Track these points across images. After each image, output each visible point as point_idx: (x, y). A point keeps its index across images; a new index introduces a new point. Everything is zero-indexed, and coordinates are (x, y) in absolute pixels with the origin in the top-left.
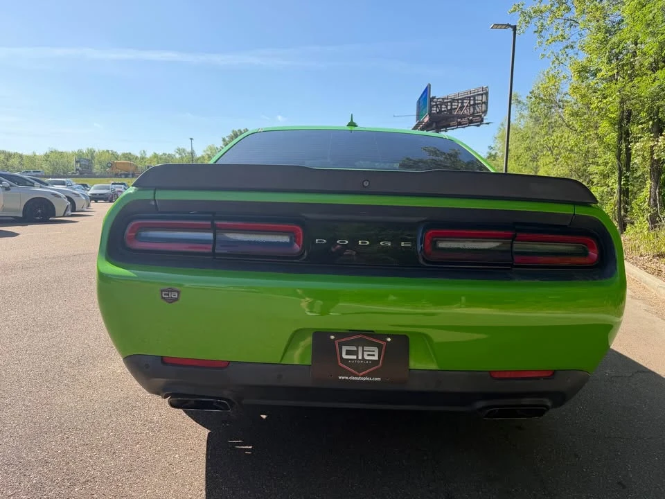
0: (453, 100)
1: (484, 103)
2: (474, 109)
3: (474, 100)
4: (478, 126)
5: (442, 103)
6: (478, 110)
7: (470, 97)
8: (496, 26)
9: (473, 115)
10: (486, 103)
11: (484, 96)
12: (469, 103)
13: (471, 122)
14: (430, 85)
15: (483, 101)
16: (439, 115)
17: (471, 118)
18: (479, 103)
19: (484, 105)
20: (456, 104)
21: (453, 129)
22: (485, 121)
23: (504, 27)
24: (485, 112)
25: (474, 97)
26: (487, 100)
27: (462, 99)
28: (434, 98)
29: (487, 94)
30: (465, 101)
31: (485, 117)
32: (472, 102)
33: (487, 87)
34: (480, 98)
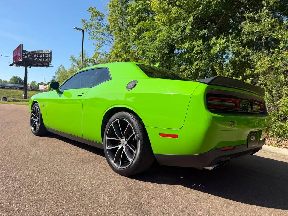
0: (34, 54)
1: (50, 57)
2: (45, 59)
3: (45, 55)
4: (47, 67)
5: (28, 54)
6: (47, 60)
7: (43, 54)
8: (76, 28)
9: (44, 62)
10: (51, 58)
11: (49, 54)
12: (43, 56)
13: (43, 65)
14: (22, 44)
15: (49, 56)
16: (27, 59)
17: (43, 63)
18: (47, 57)
19: (49, 58)
20: (35, 56)
21: (34, 67)
22: (50, 66)
23: (79, 29)
24: (50, 62)
25: (45, 54)
26: (51, 56)
27: (39, 54)
28: (25, 51)
29: (51, 54)
30: (40, 55)
31: (50, 64)
32: (44, 56)
33: (51, 51)
34: (48, 55)
